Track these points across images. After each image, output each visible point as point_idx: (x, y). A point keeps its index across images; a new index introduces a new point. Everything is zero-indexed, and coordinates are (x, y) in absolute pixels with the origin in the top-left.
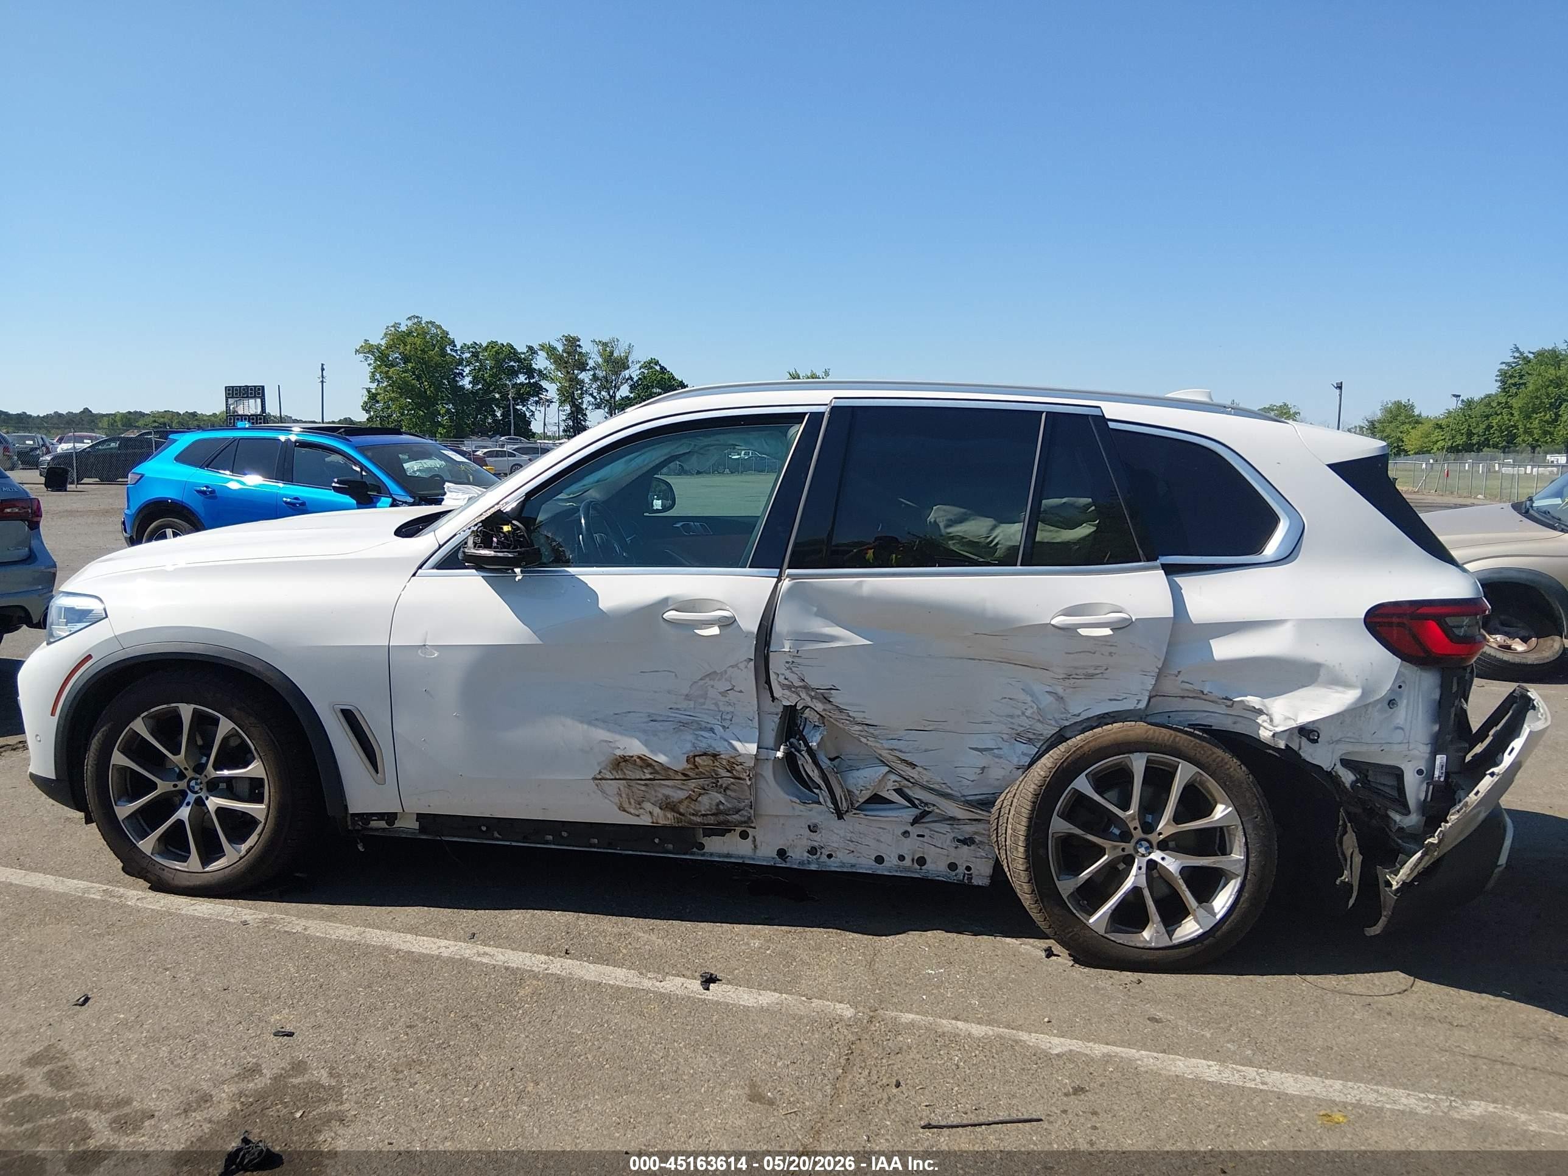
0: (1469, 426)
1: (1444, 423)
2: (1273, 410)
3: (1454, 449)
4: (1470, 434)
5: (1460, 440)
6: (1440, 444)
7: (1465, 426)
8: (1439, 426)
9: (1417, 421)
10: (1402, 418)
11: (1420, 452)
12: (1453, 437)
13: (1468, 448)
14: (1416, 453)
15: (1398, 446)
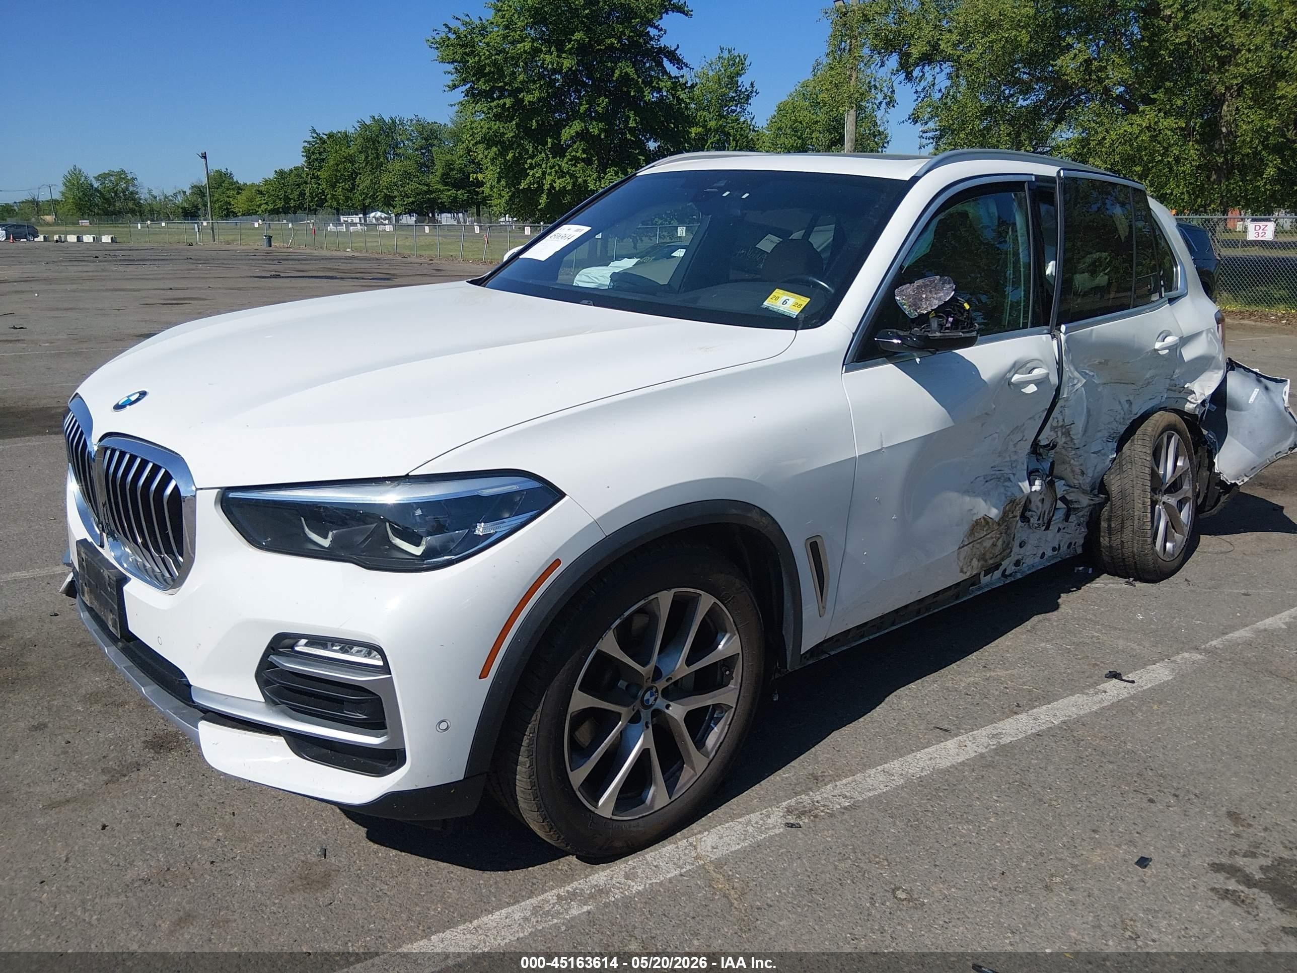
0: (286, 192)
1: (263, 189)
2: (112, 175)
3: (275, 212)
4: (287, 199)
5: (280, 204)
6: (264, 207)
7: (282, 192)
8: (260, 192)
9: (239, 189)
10: (225, 185)
11: (247, 213)
12: (274, 202)
13: (286, 210)
14: (243, 215)
15: (227, 209)
